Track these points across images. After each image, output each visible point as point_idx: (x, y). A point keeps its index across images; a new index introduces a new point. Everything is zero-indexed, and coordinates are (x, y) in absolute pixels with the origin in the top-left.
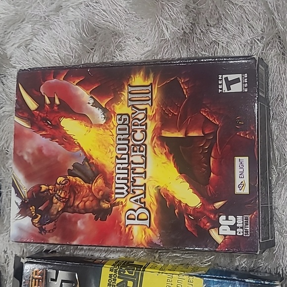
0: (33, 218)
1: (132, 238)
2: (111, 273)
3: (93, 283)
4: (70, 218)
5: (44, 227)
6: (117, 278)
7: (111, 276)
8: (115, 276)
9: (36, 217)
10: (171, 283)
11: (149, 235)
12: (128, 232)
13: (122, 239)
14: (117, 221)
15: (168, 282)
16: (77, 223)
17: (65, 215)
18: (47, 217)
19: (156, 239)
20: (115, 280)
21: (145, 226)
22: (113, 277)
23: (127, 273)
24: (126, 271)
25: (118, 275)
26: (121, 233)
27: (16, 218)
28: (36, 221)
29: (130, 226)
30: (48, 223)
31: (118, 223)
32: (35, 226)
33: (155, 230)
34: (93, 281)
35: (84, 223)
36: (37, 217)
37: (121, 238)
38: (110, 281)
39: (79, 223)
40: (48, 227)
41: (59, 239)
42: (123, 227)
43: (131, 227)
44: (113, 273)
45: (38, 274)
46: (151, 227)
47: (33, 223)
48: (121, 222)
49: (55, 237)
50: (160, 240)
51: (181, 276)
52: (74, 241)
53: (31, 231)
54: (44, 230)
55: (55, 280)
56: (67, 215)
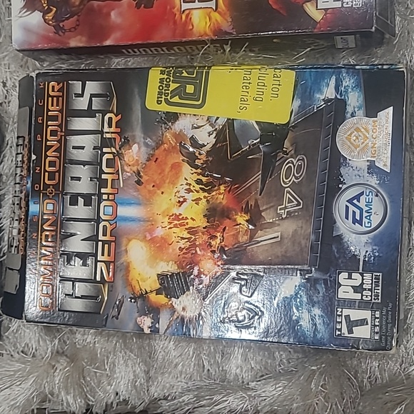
0: (45, 13)
1: (191, 27)
2: (162, 76)
3: (136, 93)
4: (100, 8)
5: (61, 25)
6: (171, 83)
7: (162, 80)
8: (168, 80)
9: (49, 10)
10: (248, 82)
11: (216, 20)
12: (186, 21)
13: (177, 31)
14: (168, 7)
15: (245, 81)
16: (110, 15)
17: (92, 5)
18: (66, 9)
19: (226, 25)
20: (168, 86)
21: (210, 9)
22: (165, 83)
23: (185, 74)
24: (184, 71)
25: (172, 79)
26: (175, 22)
27: (20, 15)
28: (49, 16)
29: (187, 12)
30: (67, 19)
31: (171, 9)
32: (49, 24)
33: (225, 14)
34: (136, 91)
35: (120, 14)
36: (51, 10)
37: (175, 30)
38: (161, 88)
39: (113, 14)
40: (67, 24)
41: (84, 39)
42: (178, 14)
43: (189, 14)
44: (165, 76)
45: (56, 90)
46: (219, 9)
47: (45, 20)
48: (174, 8)
49: (79, 37)
50: (231, 27)
51: (263, 71)
52: (106, 40)
53: (42, 32)
54: (62, 28)
55: (82, 95)
56: (95, 5)
